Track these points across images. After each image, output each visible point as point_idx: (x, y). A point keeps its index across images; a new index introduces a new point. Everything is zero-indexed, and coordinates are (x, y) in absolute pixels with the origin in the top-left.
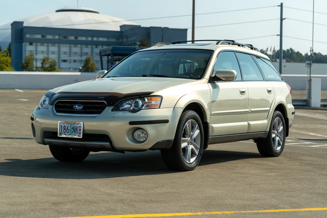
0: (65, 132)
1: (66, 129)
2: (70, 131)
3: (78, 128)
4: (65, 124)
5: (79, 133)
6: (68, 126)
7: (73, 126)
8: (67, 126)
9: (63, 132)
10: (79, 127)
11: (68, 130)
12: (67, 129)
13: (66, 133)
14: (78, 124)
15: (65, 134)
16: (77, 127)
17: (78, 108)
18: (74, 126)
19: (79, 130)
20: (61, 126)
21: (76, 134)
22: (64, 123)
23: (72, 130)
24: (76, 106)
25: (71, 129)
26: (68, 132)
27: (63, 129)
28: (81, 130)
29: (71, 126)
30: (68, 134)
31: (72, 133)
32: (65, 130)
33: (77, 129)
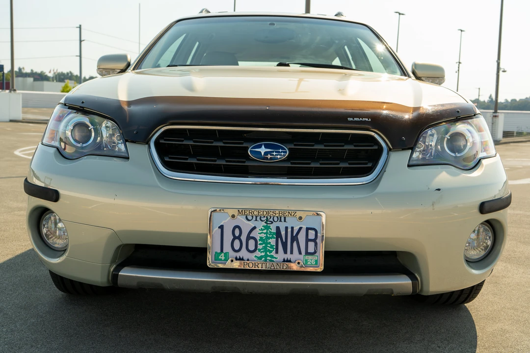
0: (237, 246)
1: (244, 238)
2: (260, 247)
3: (303, 232)
4: (241, 220)
5: (307, 253)
6: (254, 228)
7: (278, 228)
8: (246, 226)
9: (227, 248)
10: (308, 229)
11: (252, 244)
12: (249, 238)
13: (244, 253)
14: (300, 218)
15: (238, 255)
16: (296, 229)
18: (282, 226)
19: (308, 240)
20: (222, 227)
21: (288, 256)
22: (233, 216)
23: (273, 241)
25: (269, 238)
26: (252, 247)
27: (228, 237)
28: (315, 241)
29: (267, 228)
30: (254, 254)
31: (273, 253)
32: (237, 243)
33: (295, 238)
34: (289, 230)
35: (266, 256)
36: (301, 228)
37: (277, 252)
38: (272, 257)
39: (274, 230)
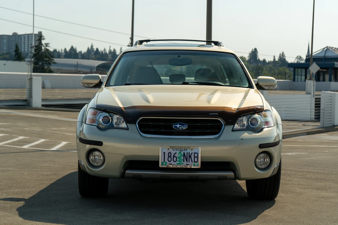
0: (170, 160)
1: (172, 157)
2: (178, 160)
3: (193, 155)
4: (171, 150)
5: (195, 162)
6: (176, 153)
8: (173, 152)
9: (166, 160)
10: (195, 153)
11: (175, 158)
13: (172, 162)
14: (192, 149)
15: (170, 163)
16: (190, 153)
17: (180, 128)
18: (186, 152)
19: (195, 157)
20: (164, 153)
21: (188, 163)
22: (168, 149)
23: (182, 158)
24: (177, 124)
25: (181, 157)
26: (175, 160)
27: (167, 156)
28: (197, 157)
29: (180, 153)
30: (176, 162)
31: (183, 162)
32: (170, 158)
33: (190, 157)
34: (188, 154)
35: (180, 163)
36: (192, 153)
37: (184, 162)
38: (182, 163)
39: (183, 154)
